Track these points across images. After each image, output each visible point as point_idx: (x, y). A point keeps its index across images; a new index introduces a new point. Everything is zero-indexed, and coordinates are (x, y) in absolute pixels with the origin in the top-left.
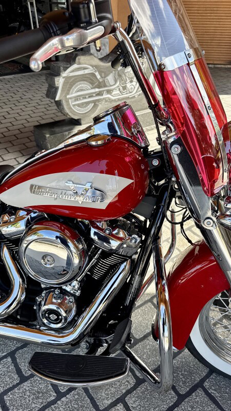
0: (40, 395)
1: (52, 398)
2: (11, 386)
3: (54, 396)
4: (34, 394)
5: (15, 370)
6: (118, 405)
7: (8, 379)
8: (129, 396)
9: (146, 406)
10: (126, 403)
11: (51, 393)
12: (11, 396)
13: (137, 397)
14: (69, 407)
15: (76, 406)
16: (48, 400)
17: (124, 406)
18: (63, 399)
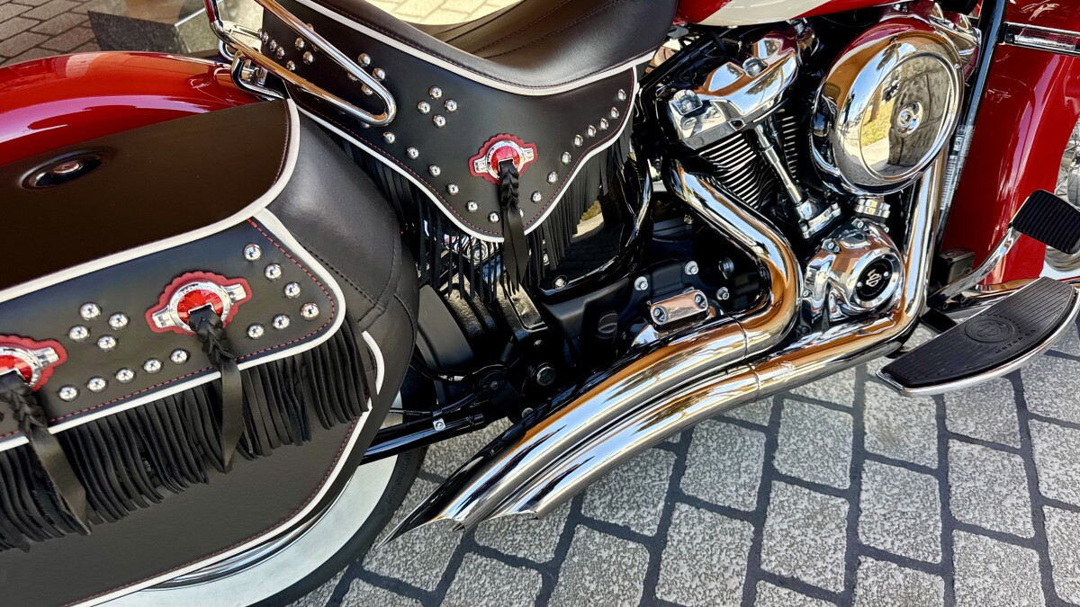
0: (820, 518)
1: (846, 507)
2: (749, 544)
3: (843, 503)
4: (808, 526)
6: (951, 444)
8: (947, 422)
9: (986, 418)
10: (957, 434)
11: (832, 502)
13: (961, 415)
14: (887, 501)
15: (896, 491)
16: (843, 515)
17: (961, 441)
18: (864, 496)
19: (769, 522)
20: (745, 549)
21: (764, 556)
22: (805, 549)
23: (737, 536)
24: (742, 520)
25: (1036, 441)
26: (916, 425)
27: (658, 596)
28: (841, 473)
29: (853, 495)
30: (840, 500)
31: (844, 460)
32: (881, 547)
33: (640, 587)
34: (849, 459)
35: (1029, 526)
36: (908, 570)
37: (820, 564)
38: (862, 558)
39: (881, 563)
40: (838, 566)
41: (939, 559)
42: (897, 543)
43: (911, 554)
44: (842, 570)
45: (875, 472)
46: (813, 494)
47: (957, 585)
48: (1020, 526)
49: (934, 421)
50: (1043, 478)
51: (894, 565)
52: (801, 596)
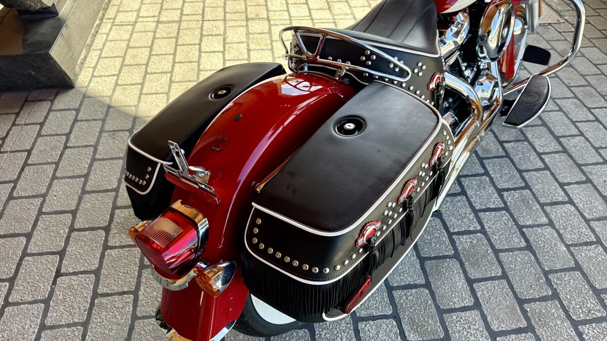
0: (482, 185)
1: (487, 179)
2: (467, 202)
4: (480, 189)
5: (452, 198)
6: (504, 145)
7: (460, 204)
10: (504, 141)
11: (482, 179)
12: (477, 204)
14: (498, 171)
15: (498, 167)
16: (489, 181)
17: (506, 143)
18: (491, 173)
19: (468, 193)
20: (467, 205)
21: (474, 205)
22: (484, 197)
23: (462, 201)
24: (459, 196)
25: (527, 135)
26: (491, 142)
27: (451, 231)
28: (479, 168)
29: (487, 173)
30: (485, 177)
31: (477, 163)
32: (506, 187)
33: (444, 231)
34: (478, 162)
35: (541, 163)
36: (518, 191)
37: (492, 200)
38: (503, 193)
39: (509, 192)
40: (498, 199)
41: (524, 184)
42: (510, 184)
43: (515, 186)
44: (499, 199)
45: (489, 163)
46: (475, 178)
47: (533, 190)
48: (539, 165)
49: (495, 139)
50: (536, 146)
51: (513, 191)
52: (493, 213)
